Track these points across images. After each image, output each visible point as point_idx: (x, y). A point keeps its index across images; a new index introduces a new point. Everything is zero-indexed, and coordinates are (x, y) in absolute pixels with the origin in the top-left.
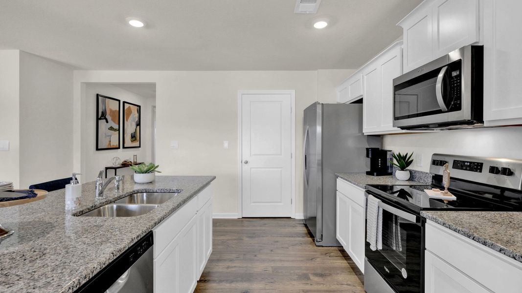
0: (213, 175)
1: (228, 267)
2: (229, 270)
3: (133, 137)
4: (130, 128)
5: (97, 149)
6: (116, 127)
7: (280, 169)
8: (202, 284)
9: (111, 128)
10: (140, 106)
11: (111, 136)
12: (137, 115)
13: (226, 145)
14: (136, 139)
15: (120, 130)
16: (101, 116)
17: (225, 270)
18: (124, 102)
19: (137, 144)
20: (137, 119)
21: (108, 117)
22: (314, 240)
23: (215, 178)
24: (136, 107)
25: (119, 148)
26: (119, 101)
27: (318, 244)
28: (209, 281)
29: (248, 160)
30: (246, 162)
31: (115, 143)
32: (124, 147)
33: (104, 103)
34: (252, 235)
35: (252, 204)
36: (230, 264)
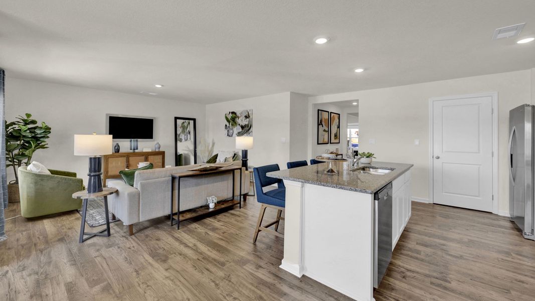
0: (412, 163)
1: (425, 229)
2: (426, 231)
3: (336, 136)
4: (334, 129)
5: (318, 144)
6: (327, 129)
7: (478, 166)
8: (406, 233)
9: (325, 131)
10: (339, 114)
11: (324, 135)
12: (338, 120)
13: (417, 143)
14: (337, 138)
15: (329, 132)
16: (320, 123)
17: (423, 230)
18: (331, 113)
19: (337, 141)
20: (338, 124)
21: (323, 123)
22: (522, 235)
23: (413, 165)
24: (337, 115)
25: (328, 143)
26: (328, 112)
27: (526, 237)
28: (410, 232)
29: (439, 156)
30: (438, 158)
31: (326, 140)
32: (331, 143)
33: (321, 114)
34: (447, 217)
35: (444, 194)
36: (427, 228)
